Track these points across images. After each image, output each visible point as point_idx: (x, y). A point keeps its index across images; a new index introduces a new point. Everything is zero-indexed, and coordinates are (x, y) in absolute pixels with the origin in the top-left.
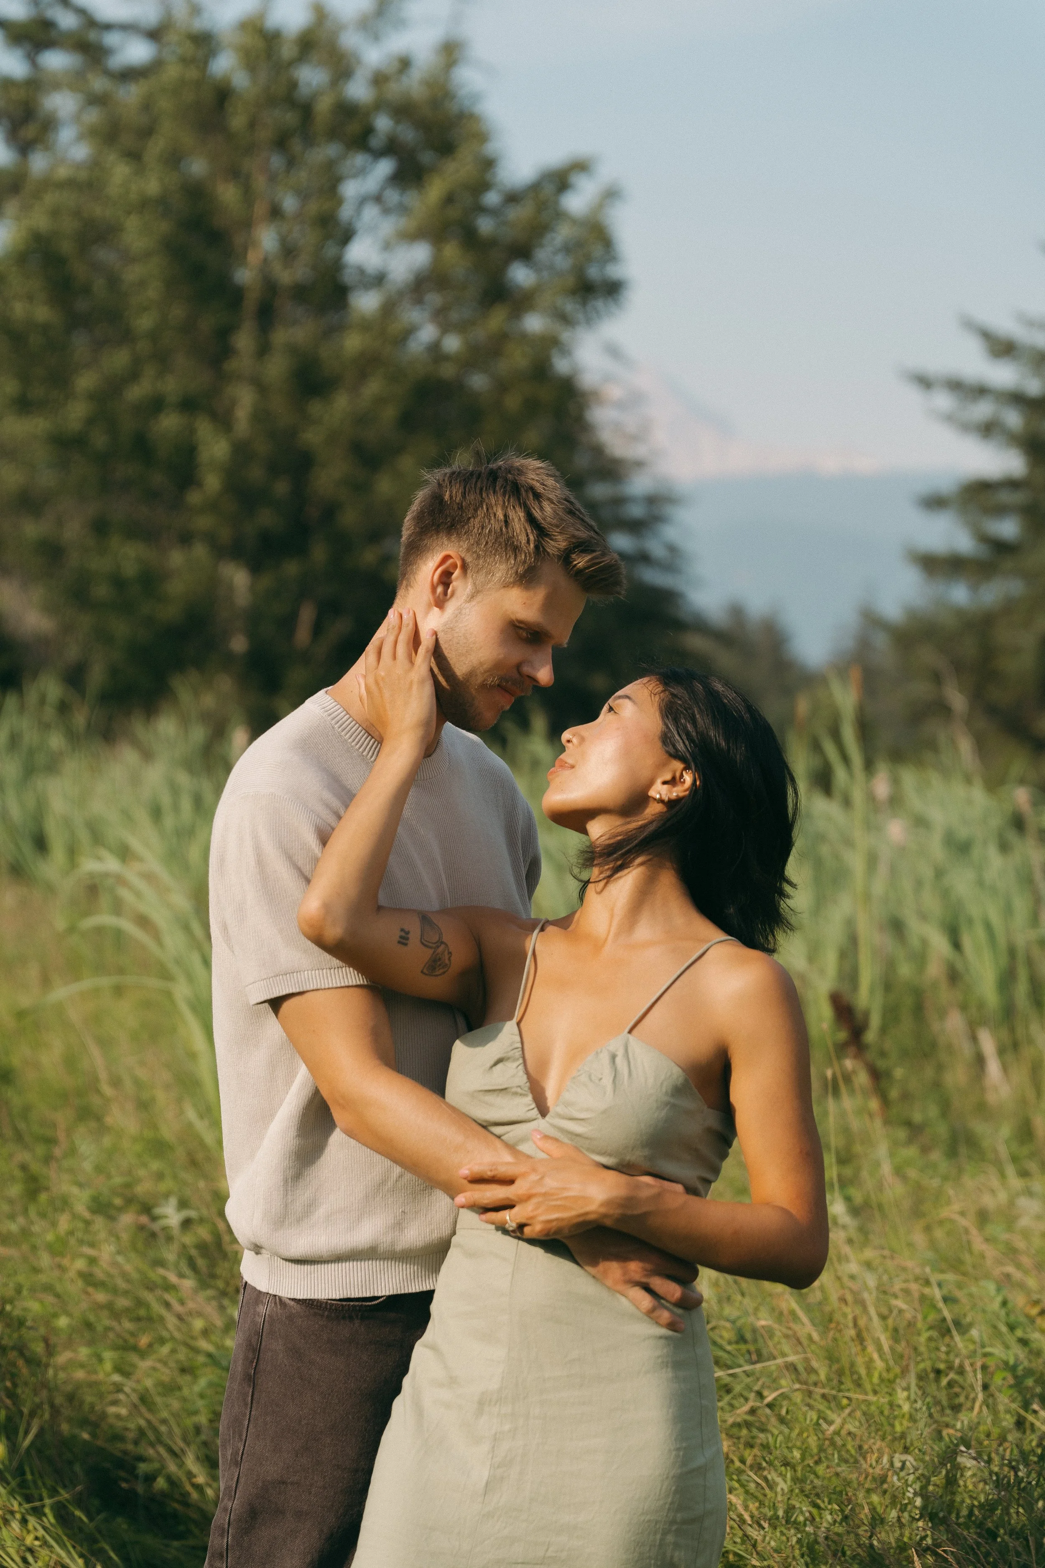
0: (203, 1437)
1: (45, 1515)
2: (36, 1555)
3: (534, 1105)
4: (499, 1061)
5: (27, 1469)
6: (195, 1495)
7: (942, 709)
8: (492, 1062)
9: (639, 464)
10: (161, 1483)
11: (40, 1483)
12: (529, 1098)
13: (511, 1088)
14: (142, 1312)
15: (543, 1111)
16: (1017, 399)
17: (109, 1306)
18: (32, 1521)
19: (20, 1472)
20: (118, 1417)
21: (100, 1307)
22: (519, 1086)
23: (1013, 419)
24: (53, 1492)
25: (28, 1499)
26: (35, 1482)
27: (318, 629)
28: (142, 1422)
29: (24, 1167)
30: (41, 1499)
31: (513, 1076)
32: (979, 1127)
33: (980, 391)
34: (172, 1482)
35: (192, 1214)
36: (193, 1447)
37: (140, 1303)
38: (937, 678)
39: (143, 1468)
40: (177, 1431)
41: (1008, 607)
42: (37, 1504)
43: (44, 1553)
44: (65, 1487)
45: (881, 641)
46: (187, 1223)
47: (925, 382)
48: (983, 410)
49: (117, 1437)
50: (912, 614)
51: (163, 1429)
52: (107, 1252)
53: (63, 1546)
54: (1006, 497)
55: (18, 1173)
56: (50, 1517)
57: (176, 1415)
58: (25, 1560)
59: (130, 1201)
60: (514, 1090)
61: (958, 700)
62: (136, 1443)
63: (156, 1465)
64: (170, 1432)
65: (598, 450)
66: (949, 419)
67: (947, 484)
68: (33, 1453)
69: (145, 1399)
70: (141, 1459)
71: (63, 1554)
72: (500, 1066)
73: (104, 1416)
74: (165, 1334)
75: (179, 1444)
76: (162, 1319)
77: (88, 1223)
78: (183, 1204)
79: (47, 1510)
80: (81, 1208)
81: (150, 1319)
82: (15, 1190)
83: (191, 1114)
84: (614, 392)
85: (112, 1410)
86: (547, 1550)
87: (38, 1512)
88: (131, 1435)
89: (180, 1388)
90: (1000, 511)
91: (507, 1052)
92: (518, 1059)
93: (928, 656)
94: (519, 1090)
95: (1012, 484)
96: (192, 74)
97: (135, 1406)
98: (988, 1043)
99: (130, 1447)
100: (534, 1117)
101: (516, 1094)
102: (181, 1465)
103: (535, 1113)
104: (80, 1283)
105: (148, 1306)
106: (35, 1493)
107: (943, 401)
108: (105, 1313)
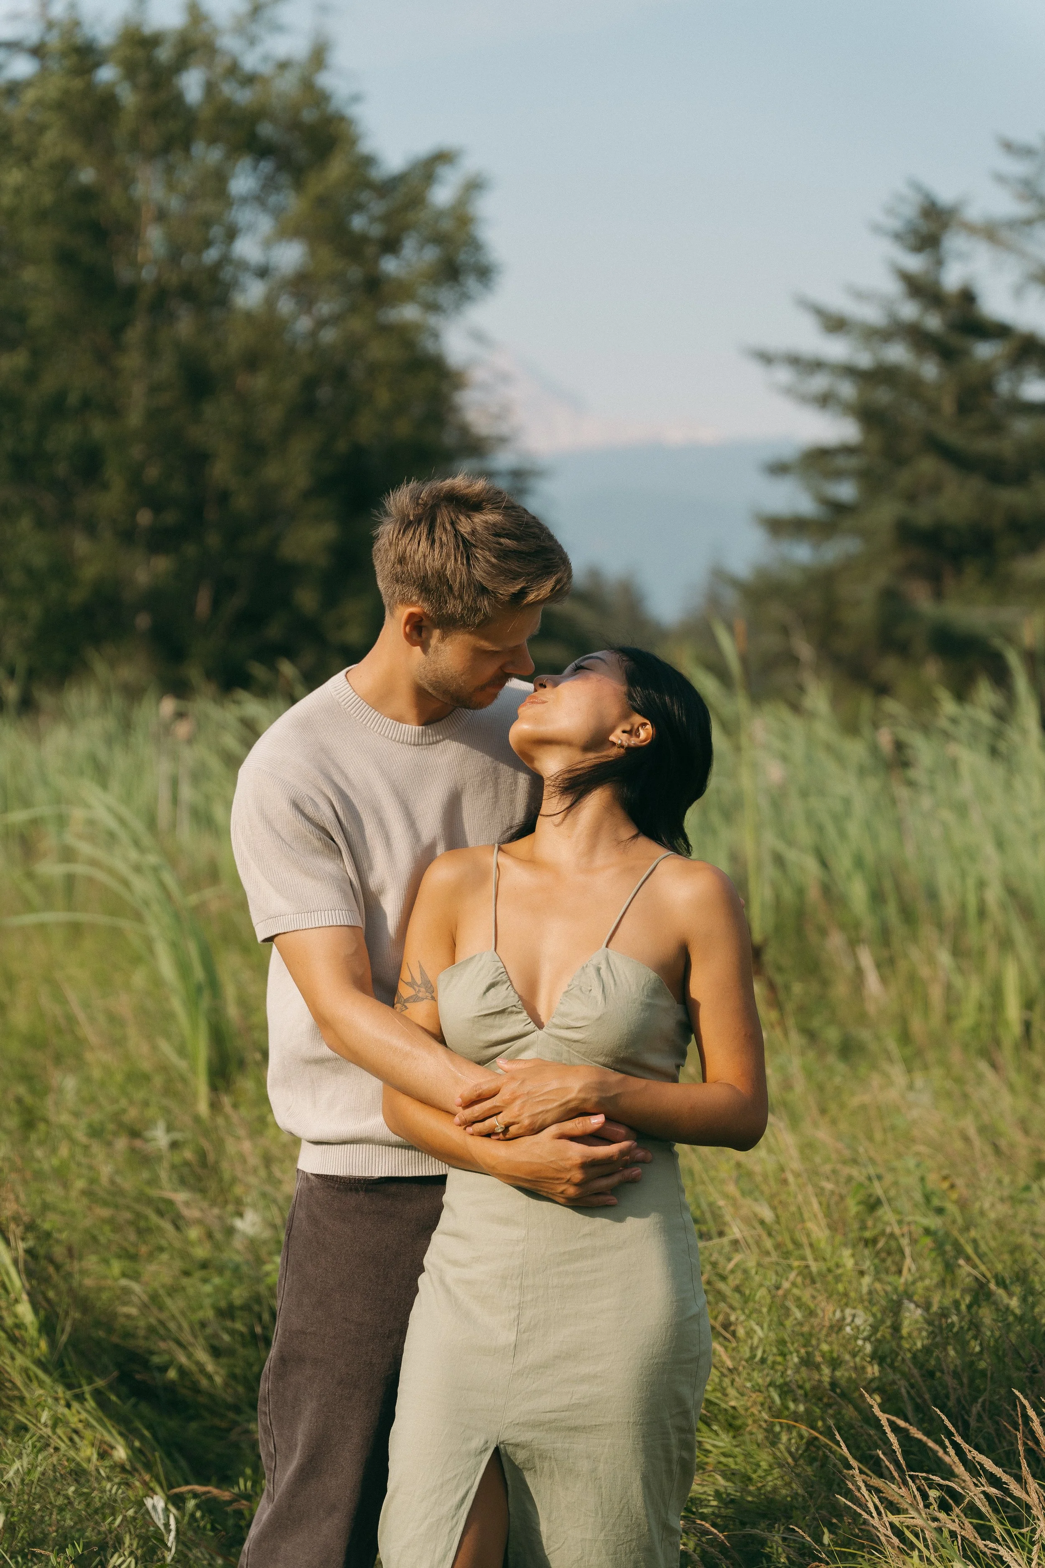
0: (209, 1331)
1: (85, 1400)
2: (82, 1435)
3: (530, 1020)
4: (492, 986)
5: (66, 1361)
6: (204, 1383)
7: (792, 660)
8: (484, 988)
9: (502, 440)
10: (172, 1374)
11: (77, 1373)
12: (524, 1015)
13: (507, 1008)
14: (142, 1224)
15: (540, 1026)
16: (850, 371)
17: (111, 1221)
18: (76, 1405)
19: (60, 1364)
20: (128, 1316)
21: (104, 1221)
22: (515, 1006)
23: (847, 390)
24: (90, 1381)
25: (69, 1386)
26: (74, 1372)
27: (216, 603)
28: (153, 1321)
29: (19, 1101)
30: (80, 1386)
31: (506, 997)
32: (865, 1035)
33: (816, 365)
34: (182, 1372)
35: (177, 1136)
36: (201, 1341)
37: (139, 1215)
38: (785, 631)
39: (156, 1360)
40: (185, 1325)
41: (848, 565)
42: (77, 1391)
43: (88, 1433)
44: (98, 1376)
45: (731, 598)
46: (174, 1145)
47: (766, 358)
48: (819, 383)
49: (128, 1335)
50: (762, 573)
51: (172, 1325)
52: (106, 1170)
53: (104, 1426)
54: (843, 462)
55: (13, 1105)
56: (91, 1403)
57: (183, 1313)
58: (71, 1440)
59: (121, 1125)
60: (510, 1009)
61: (805, 650)
62: (146, 1338)
63: (166, 1358)
64: (180, 1327)
65: (464, 430)
66: (789, 391)
67: (789, 452)
68: (70, 1349)
69: (154, 1298)
70: (152, 1353)
71: (105, 1434)
72: (492, 990)
73: (114, 1315)
74: (163, 1243)
75: (186, 1336)
76: (159, 1229)
77: (86, 1148)
78: (169, 1129)
79: (88, 1396)
80: (80, 1136)
81: (149, 1230)
82: (12, 1122)
83: (166, 1048)
84: (478, 375)
85: (126, 1310)
86: (571, 1398)
87: (80, 1398)
88: (142, 1333)
89: (184, 1289)
90: (838, 475)
91: (496, 978)
92: (506, 982)
93: (777, 611)
94: (514, 1008)
95: (847, 450)
96: (78, 84)
97: (145, 1306)
98: (866, 959)
99: (141, 1342)
100: (533, 1030)
101: (512, 1012)
102: (190, 1356)
103: (532, 1026)
104: (85, 1201)
105: (146, 1218)
106: (74, 1381)
107: (784, 375)
108: (107, 1229)
